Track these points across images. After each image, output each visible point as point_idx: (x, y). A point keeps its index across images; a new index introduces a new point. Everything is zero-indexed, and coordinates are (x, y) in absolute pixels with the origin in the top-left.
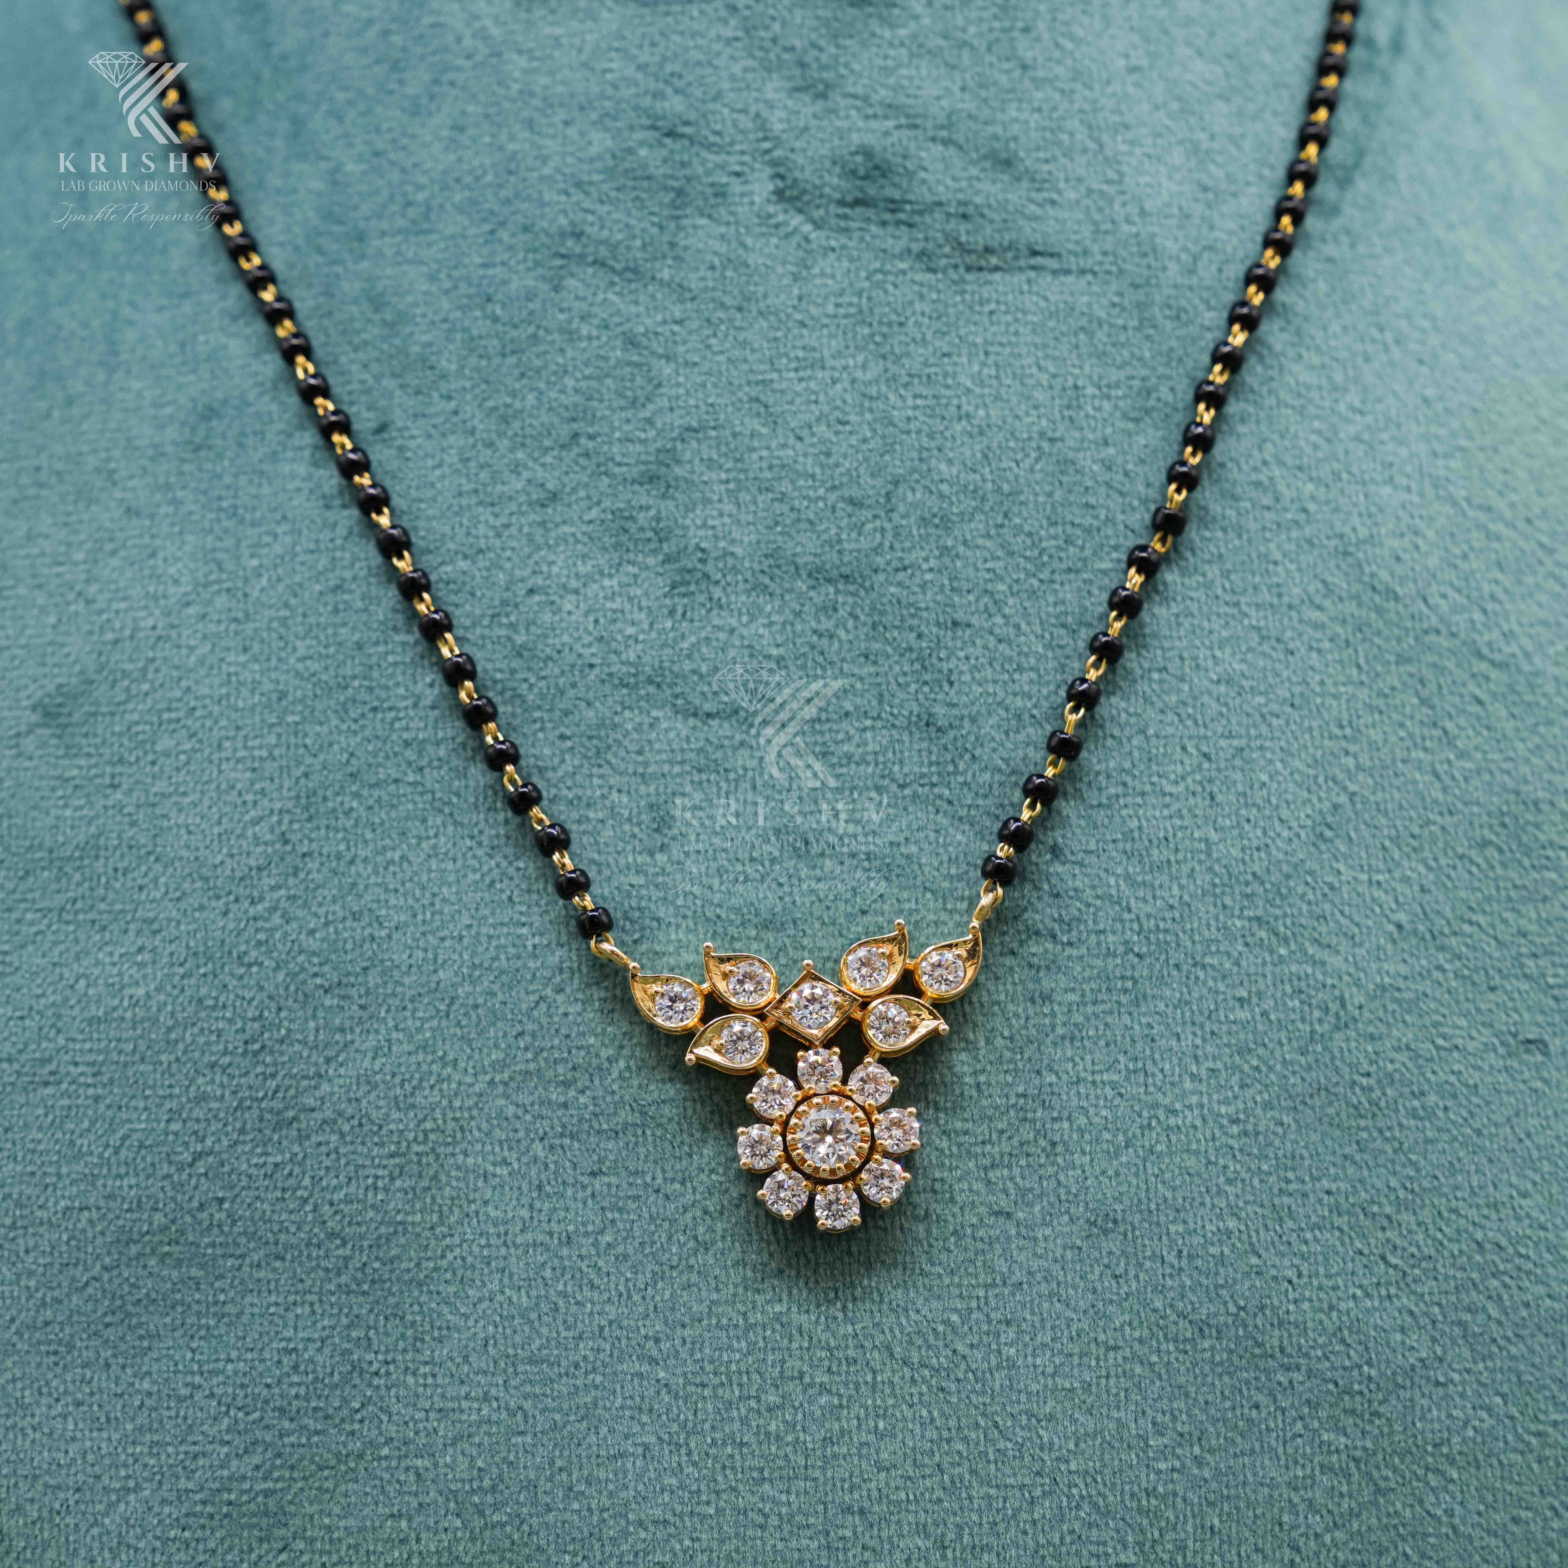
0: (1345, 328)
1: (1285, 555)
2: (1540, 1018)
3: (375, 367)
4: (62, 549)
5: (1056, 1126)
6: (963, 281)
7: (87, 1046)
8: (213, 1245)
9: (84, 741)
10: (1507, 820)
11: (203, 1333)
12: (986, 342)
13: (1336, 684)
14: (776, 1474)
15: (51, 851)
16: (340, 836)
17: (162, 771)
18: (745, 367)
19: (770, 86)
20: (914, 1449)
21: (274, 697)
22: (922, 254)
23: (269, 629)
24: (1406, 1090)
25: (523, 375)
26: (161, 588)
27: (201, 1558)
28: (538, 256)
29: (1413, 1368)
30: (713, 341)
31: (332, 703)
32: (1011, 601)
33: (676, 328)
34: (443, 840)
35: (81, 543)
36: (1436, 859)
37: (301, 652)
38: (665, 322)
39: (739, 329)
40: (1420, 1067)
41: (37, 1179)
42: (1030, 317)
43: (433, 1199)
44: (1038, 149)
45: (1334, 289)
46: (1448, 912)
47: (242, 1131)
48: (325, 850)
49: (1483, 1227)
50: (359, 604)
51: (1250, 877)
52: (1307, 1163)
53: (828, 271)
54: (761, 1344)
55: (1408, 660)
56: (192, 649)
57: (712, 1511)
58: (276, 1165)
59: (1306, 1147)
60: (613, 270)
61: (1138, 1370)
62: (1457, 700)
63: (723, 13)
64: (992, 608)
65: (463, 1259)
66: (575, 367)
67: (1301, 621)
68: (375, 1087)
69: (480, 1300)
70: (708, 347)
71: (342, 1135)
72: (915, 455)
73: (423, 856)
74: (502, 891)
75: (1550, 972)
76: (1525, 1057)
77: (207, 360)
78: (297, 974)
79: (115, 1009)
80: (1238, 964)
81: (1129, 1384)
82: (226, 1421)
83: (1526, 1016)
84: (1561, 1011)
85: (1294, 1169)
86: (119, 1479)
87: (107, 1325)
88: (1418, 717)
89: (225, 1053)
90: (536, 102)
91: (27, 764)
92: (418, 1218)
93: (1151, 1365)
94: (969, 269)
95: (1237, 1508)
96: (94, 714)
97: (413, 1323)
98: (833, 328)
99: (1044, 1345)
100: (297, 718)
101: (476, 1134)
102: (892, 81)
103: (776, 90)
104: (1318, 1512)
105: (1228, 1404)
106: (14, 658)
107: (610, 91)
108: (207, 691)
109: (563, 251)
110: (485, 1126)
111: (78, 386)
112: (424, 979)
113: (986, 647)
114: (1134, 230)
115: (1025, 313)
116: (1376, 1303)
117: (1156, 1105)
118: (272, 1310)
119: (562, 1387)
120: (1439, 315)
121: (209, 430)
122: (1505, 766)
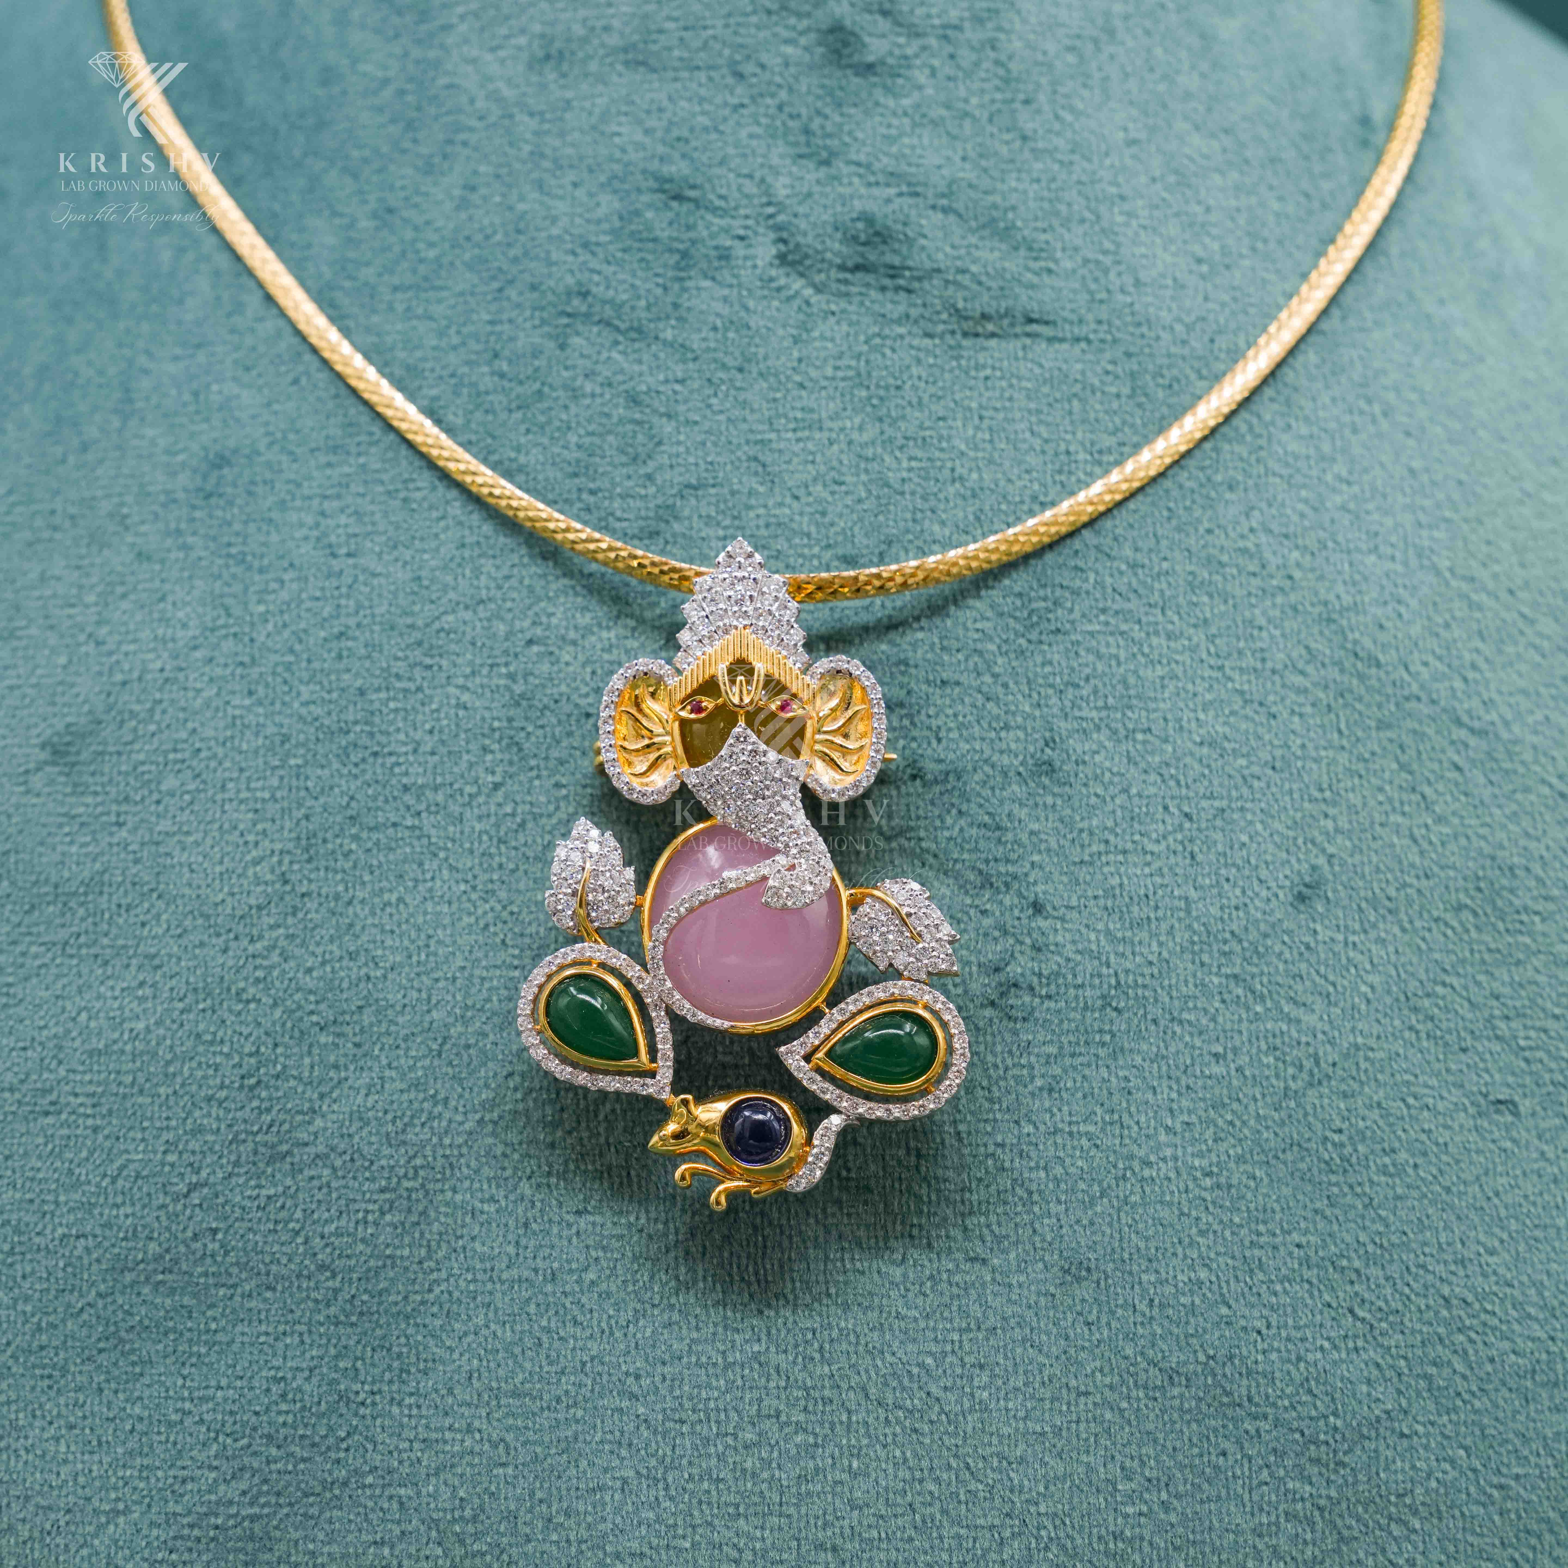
0: (1334, 400)
1: (1269, 621)
2: (1511, 1080)
4: (74, 591)
5: (1033, 1175)
6: (960, 346)
7: (87, 1077)
8: (206, 1274)
9: (91, 780)
10: (1482, 885)
11: (194, 1360)
12: (981, 407)
13: (1316, 748)
14: (751, 1510)
15: (56, 886)
16: (339, 877)
17: (166, 810)
18: (745, 426)
19: (775, 152)
20: (886, 1489)
21: (277, 739)
22: (920, 319)
23: (274, 673)
24: (1378, 1147)
25: (528, 431)
26: (170, 631)
28: (545, 315)
29: (1378, 1421)
30: (714, 401)
31: (334, 747)
32: (1000, 661)
33: (678, 387)
34: (439, 883)
35: (92, 587)
36: (1411, 922)
37: (305, 697)
38: (667, 381)
39: (739, 389)
40: (1391, 1125)
41: (35, 1206)
42: (1024, 384)
43: (422, 1234)
44: (1036, 219)
45: (1324, 361)
46: (1421, 973)
47: (237, 1164)
48: (324, 891)
49: (1450, 1284)
50: (363, 651)
51: (1228, 936)
52: (1278, 1217)
53: (828, 334)
54: (739, 1382)
55: (1389, 726)
56: (198, 691)
57: (688, 1545)
58: (269, 1197)
59: (1277, 1201)
60: (617, 329)
61: (1108, 1416)
62: (1436, 766)
63: (730, 80)
64: (981, 666)
65: (450, 1293)
66: (578, 423)
67: (1284, 686)
68: (368, 1123)
70: (709, 406)
71: (334, 1169)
72: (909, 516)
73: (419, 898)
74: (496, 934)
75: (1522, 1034)
76: (1496, 1117)
77: (220, 409)
78: (293, 1011)
79: (115, 1042)
80: (1214, 1019)
81: (1099, 1429)
82: (215, 1447)
83: (1497, 1077)
84: (1531, 1073)
85: (1265, 1222)
86: (109, 1501)
87: (101, 1351)
88: (1397, 782)
89: (222, 1087)
90: (546, 164)
91: (34, 801)
92: (406, 1252)
93: (1121, 1411)
94: (965, 334)
95: (1203, 1554)
96: (102, 753)
97: (399, 1355)
98: (831, 391)
99: (1016, 1389)
100: (300, 761)
101: (465, 1170)
102: (894, 149)
103: (782, 156)
104: (1282, 1558)
105: (1196, 1451)
106: (24, 696)
107: (618, 154)
108: (211, 733)
109: (569, 310)
110: (473, 1163)
111: (92, 432)
112: (417, 1018)
113: (974, 705)
114: (1129, 300)
115: (1019, 378)
116: (1344, 1355)
117: (1132, 1157)
118: (262, 1339)
119: (544, 1420)
120: (1428, 388)
121: (220, 478)
122: (1481, 831)
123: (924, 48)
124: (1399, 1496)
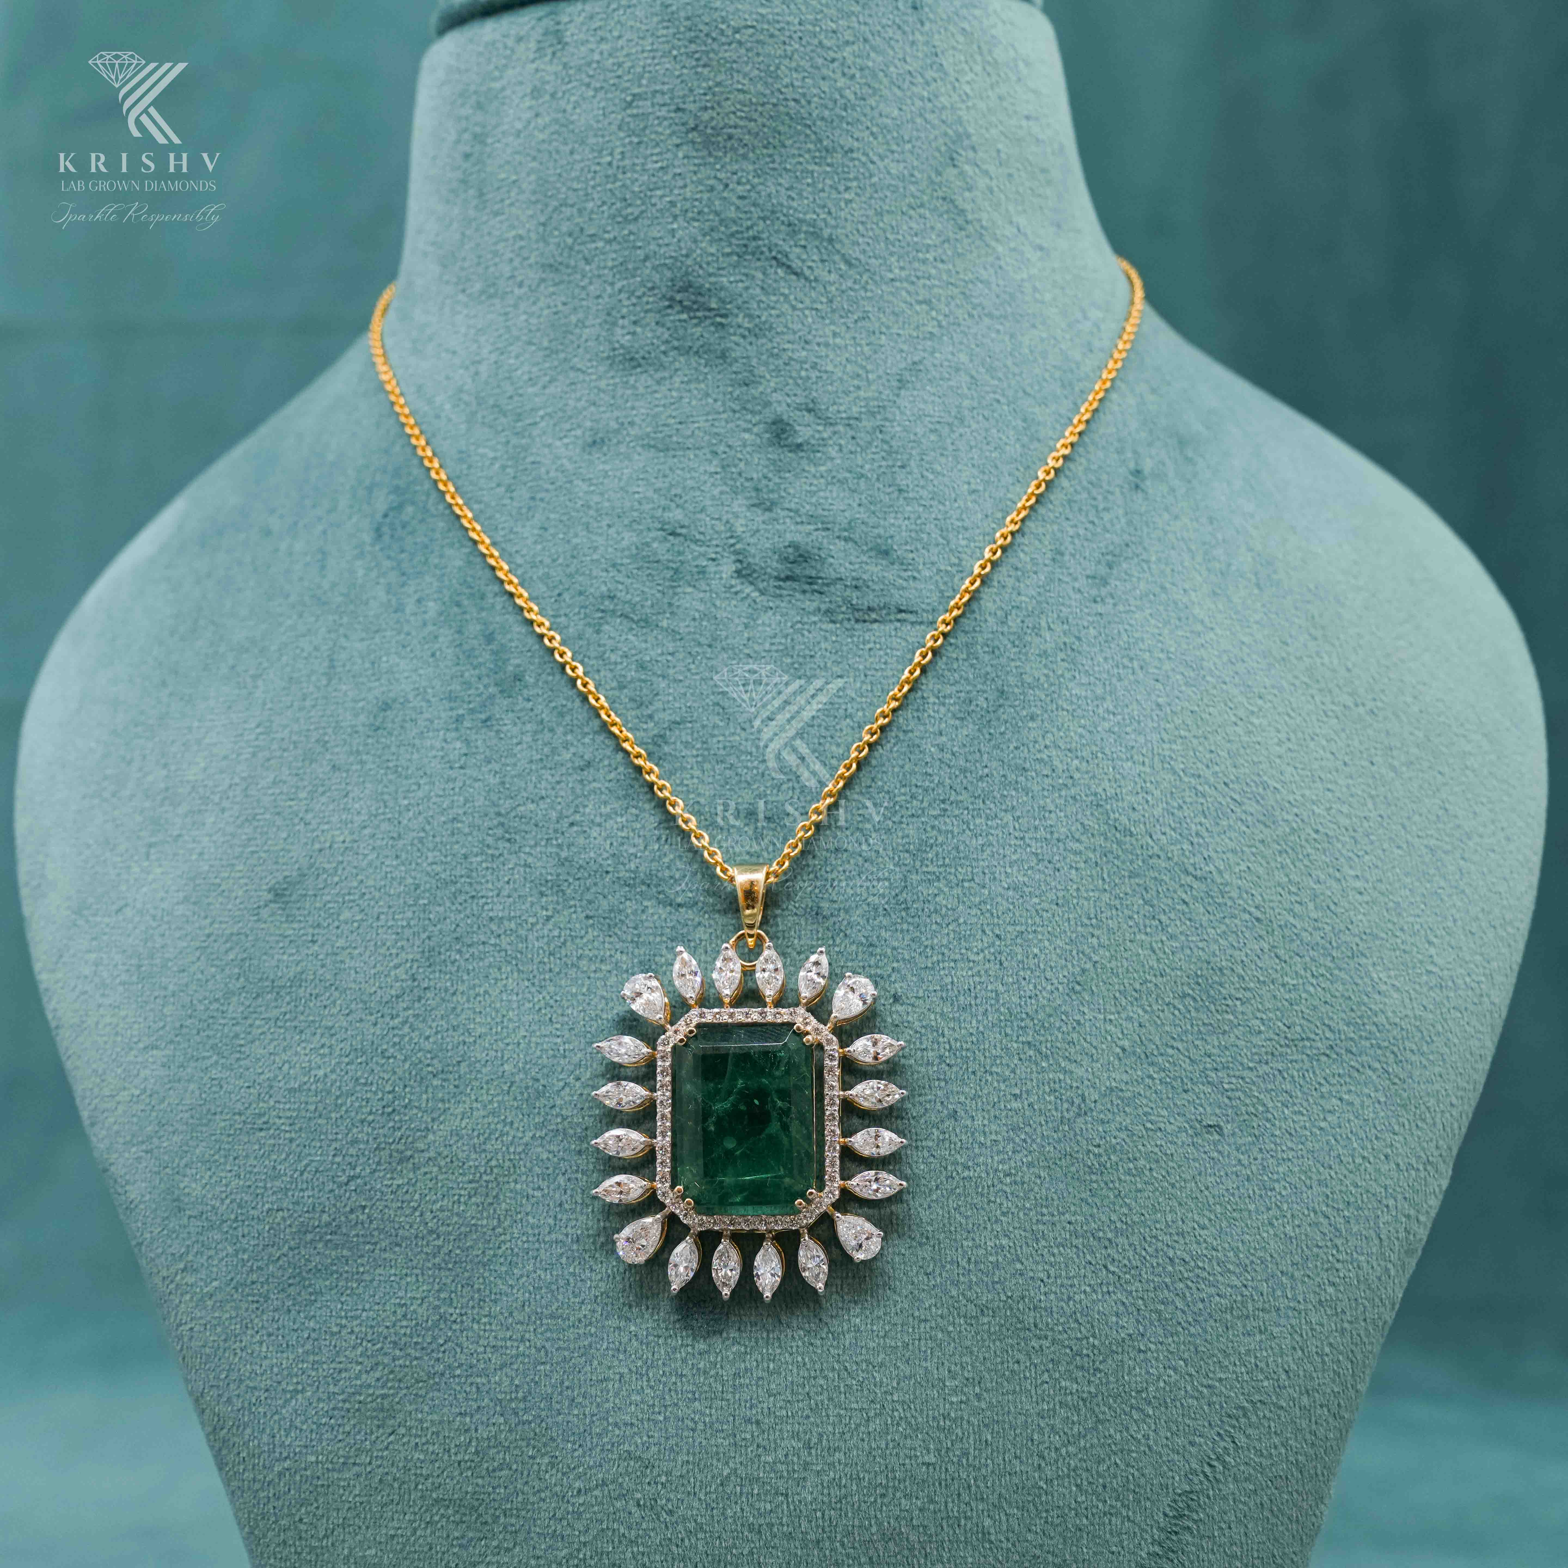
0: (1106, 659)
1: (1056, 807)
2: (1218, 1111)
3: (486, 681)
4: (293, 790)
6: (853, 629)
7: (287, 1106)
8: (357, 1235)
9: (298, 913)
10: (1200, 980)
11: (349, 1292)
12: (866, 668)
13: (1087, 891)
14: (703, 1396)
15: (273, 982)
16: (448, 977)
17: (342, 933)
18: (712, 683)
19: (736, 503)
20: (792, 1383)
21: (413, 887)
22: (828, 611)
23: (412, 844)
24: (1124, 1157)
26: (350, 817)
27: (340, 1437)
29: (1123, 1340)
30: (692, 666)
31: (447, 892)
32: (874, 835)
33: (669, 658)
34: (511, 981)
35: (305, 787)
36: (1150, 1006)
37: (430, 860)
38: (663, 654)
39: (709, 658)
40: (1134, 1141)
41: (252, 1190)
43: (495, 1210)
44: (906, 543)
46: (1157, 1040)
47: (379, 1163)
48: (438, 986)
49: (1173, 1248)
50: (466, 830)
51: (1024, 1016)
52: (1056, 1203)
53: (767, 622)
55: (1138, 875)
56: (366, 855)
57: (661, 1418)
58: (398, 1186)
59: (1055, 1192)
60: (632, 620)
61: (940, 1335)
62: (1170, 902)
63: (709, 456)
64: (862, 840)
65: (512, 1250)
67: (1065, 849)
68: (462, 1138)
69: (522, 1276)
70: (689, 670)
73: (498, 991)
75: (1226, 1080)
76: (1206, 1136)
77: (387, 672)
78: (416, 1064)
79: (305, 1083)
80: (1013, 1072)
81: (934, 1345)
82: (360, 1349)
83: (1208, 1109)
84: (1232, 1107)
85: (1047, 1207)
86: (292, 1384)
87: (290, 1285)
88: (1142, 912)
89: (371, 1113)
90: (592, 513)
91: (263, 926)
92: (485, 1222)
93: (949, 1333)
94: (857, 621)
95: (1004, 1429)
96: (305, 895)
98: (768, 659)
99: (879, 1318)
100: (426, 902)
101: (523, 1169)
102: (814, 500)
103: (740, 506)
104: (1057, 1433)
105: (999, 1360)
106: (260, 858)
107: (637, 506)
108: (372, 883)
109: (603, 608)
110: (528, 1165)
111: (309, 687)
112: (495, 1069)
113: (857, 865)
116: (1100, 1297)
117: (957, 1163)
118: (392, 1278)
119: (571, 1334)
120: (1172, 649)
121: (384, 718)
122: (1200, 945)
123: (835, 433)
124: (1138, 1392)
